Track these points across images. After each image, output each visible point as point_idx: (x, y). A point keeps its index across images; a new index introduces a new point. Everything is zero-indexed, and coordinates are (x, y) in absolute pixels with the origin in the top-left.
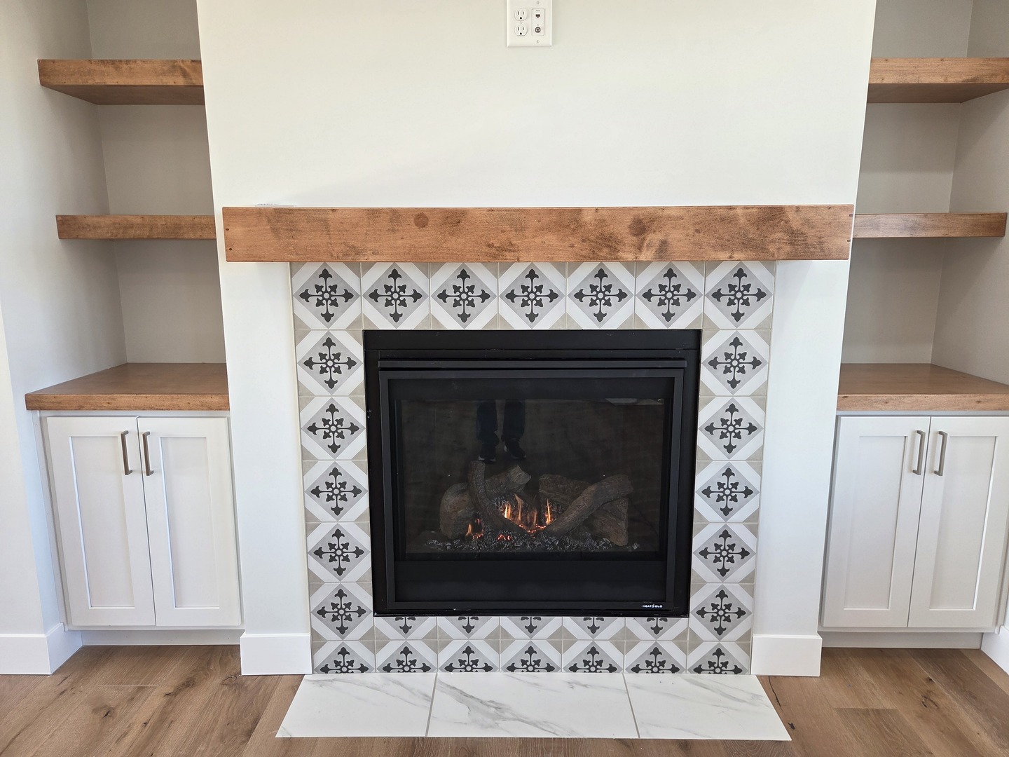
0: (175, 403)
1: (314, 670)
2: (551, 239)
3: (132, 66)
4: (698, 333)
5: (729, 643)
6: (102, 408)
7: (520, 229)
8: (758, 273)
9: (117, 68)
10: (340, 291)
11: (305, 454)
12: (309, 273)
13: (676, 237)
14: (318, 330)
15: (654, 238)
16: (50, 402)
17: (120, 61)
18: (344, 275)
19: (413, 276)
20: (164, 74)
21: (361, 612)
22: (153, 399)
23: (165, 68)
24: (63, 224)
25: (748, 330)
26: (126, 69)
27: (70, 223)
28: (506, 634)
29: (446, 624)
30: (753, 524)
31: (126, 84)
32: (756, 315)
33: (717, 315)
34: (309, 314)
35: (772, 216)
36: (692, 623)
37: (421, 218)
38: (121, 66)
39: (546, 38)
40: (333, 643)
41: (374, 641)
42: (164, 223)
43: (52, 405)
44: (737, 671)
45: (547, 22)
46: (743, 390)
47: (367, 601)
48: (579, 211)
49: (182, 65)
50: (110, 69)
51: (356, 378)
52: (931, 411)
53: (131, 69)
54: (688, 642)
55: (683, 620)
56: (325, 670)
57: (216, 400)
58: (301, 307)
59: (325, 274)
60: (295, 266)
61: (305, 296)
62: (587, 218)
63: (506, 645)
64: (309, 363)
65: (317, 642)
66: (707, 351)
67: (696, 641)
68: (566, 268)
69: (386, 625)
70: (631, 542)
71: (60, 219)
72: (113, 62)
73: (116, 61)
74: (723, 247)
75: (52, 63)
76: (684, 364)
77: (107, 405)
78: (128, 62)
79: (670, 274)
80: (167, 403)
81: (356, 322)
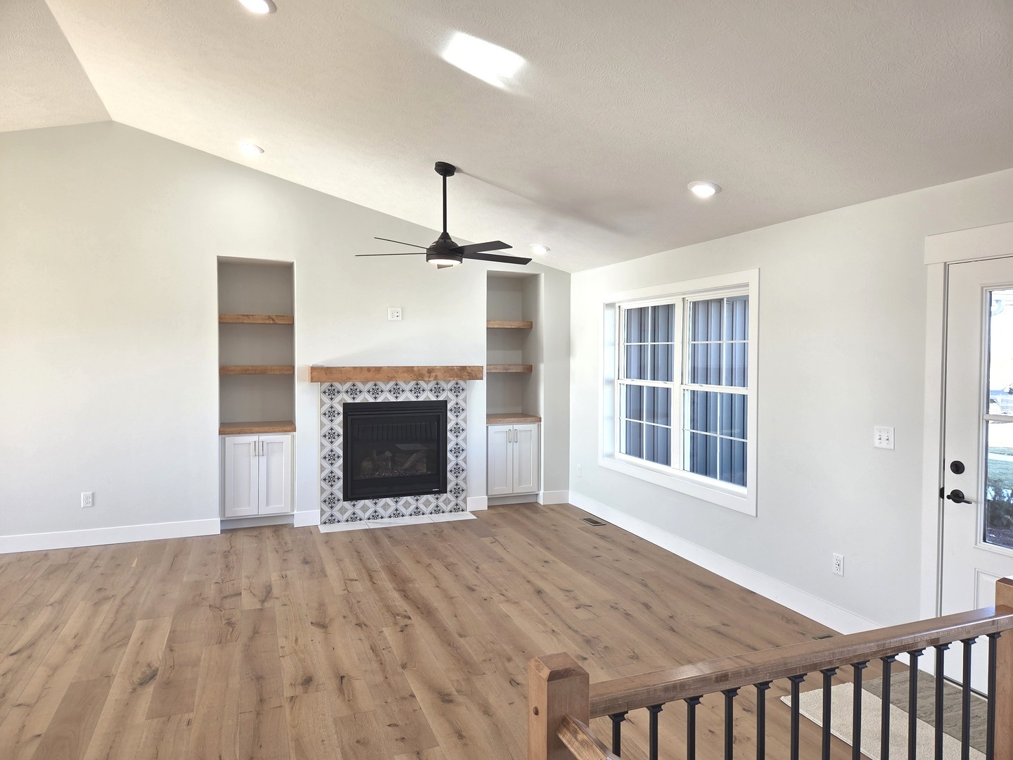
1: (321, 523)
2: (406, 375)
4: (446, 401)
5: (460, 501)
6: (247, 433)
7: (397, 372)
8: (462, 383)
10: (336, 391)
11: (322, 445)
12: (326, 385)
13: (439, 374)
14: (328, 403)
15: (434, 374)
18: (337, 385)
19: (360, 386)
20: (266, 320)
21: (339, 500)
25: (460, 400)
27: (224, 369)
28: (388, 505)
29: (368, 502)
30: (465, 460)
32: (462, 396)
33: (451, 396)
34: (326, 399)
35: (463, 368)
36: (448, 495)
37: (369, 369)
39: (400, 318)
40: (328, 512)
41: (343, 511)
43: (228, 433)
44: (463, 510)
45: (400, 314)
46: (460, 418)
47: (341, 496)
48: (413, 367)
50: (246, 318)
51: (340, 419)
52: (513, 423)
54: (447, 502)
55: (445, 494)
56: (325, 523)
57: (289, 428)
58: (323, 396)
59: (332, 386)
60: (322, 382)
61: (325, 392)
62: (415, 369)
63: (388, 509)
64: (325, 414)
65: (323, 512)
66: (449, 406)
67: (450, 501)
68: (407, 382)
69: (347, 504)
70: (428, 470)
72: (247, 315)
74: (452, 377)
75: (224, 315)
76: (442, 410)
78: (253, 316)
79: (437, 384)
81: (341, 400)
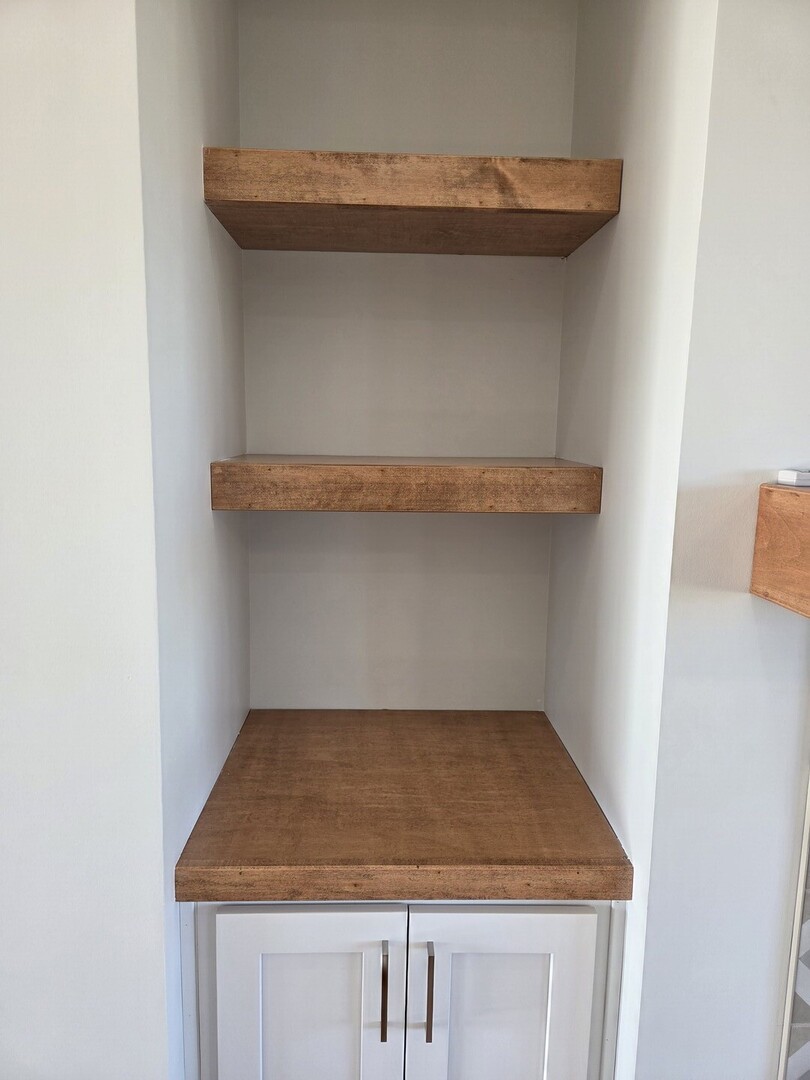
0: (497, 883)
3: (398, 167)
9: (367, 170)
16: (231, 884)
17: (375, 156)
20: (462, 184)
22: (453, 877)
23: (466, 173)
24: (224, 481)
26: (386, 173)
27: (237, 479)
31: (382, 203)
38: (376, 166)
42: (422, 481)
43: (233, 890)
49: (501, 168)
50: (352, 171)
53: (395, 172)
57: (586, 876)
71: (218, 471)
72: (359, 158)
73: (366, 155)
75: (232, 156)
77: (352, 889)
78: (390, 158)
80: (483, 884)
